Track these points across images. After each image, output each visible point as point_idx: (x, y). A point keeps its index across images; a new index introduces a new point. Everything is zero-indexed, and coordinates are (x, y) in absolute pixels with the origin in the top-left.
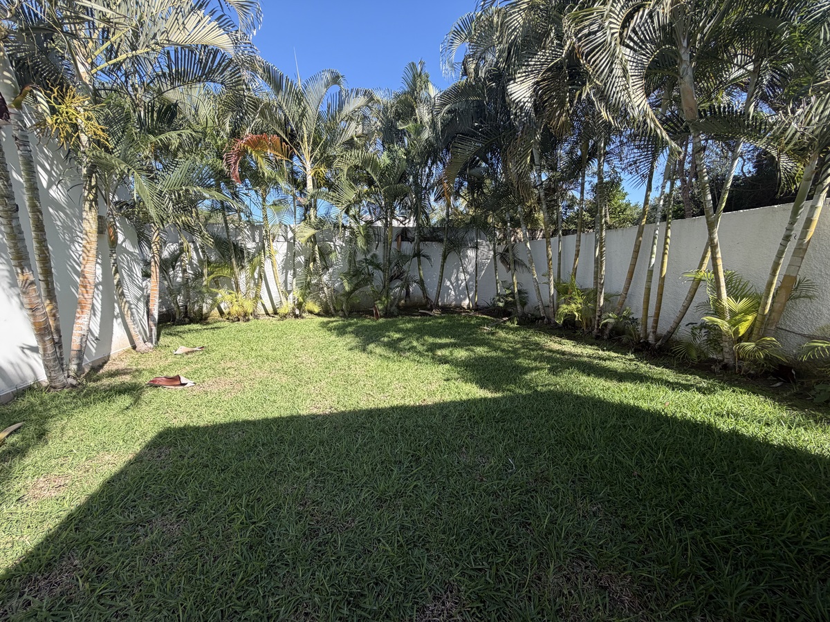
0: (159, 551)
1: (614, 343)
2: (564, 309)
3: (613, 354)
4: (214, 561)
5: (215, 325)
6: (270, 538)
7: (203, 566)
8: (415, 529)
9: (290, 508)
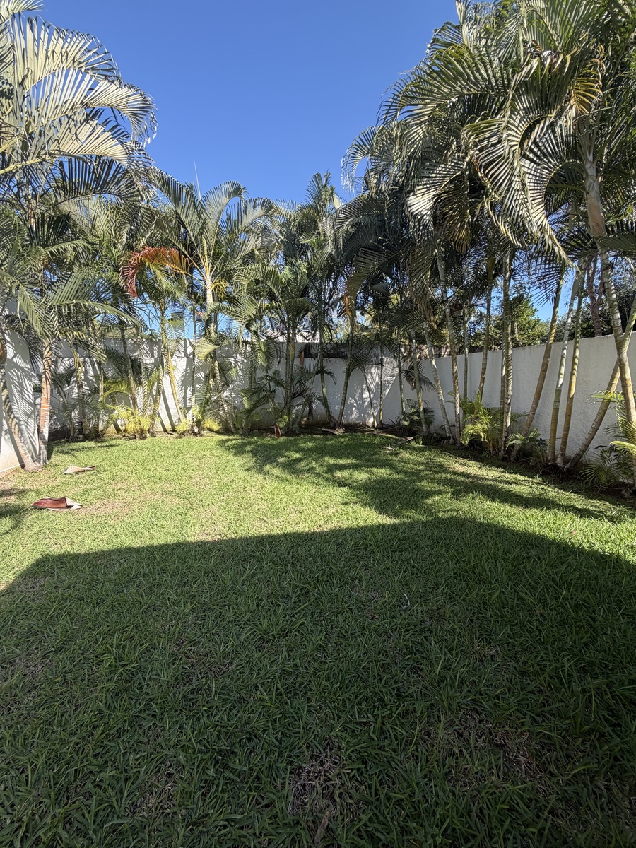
0: (17, 698)
1: (521, 465)
2: (470, 429)
3: (520, 477)
4: (76, 710)
5: (111, 443)
6: (139, 684)
7: (62, 716)
8: (297, 675)
9: (165, 649)
